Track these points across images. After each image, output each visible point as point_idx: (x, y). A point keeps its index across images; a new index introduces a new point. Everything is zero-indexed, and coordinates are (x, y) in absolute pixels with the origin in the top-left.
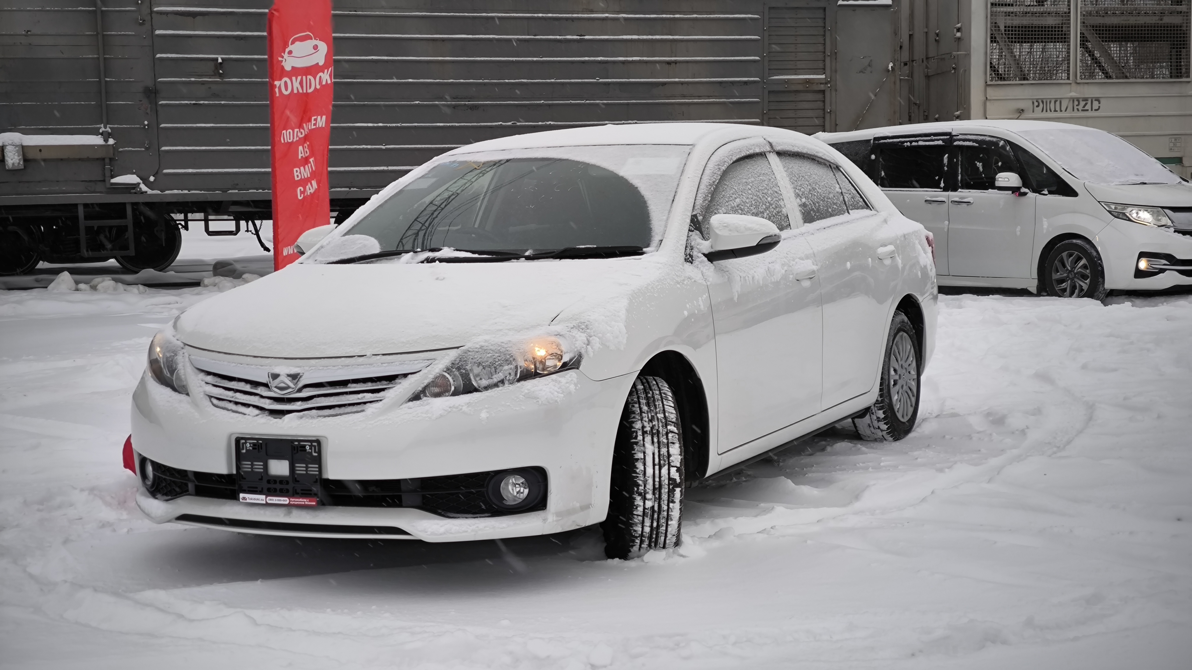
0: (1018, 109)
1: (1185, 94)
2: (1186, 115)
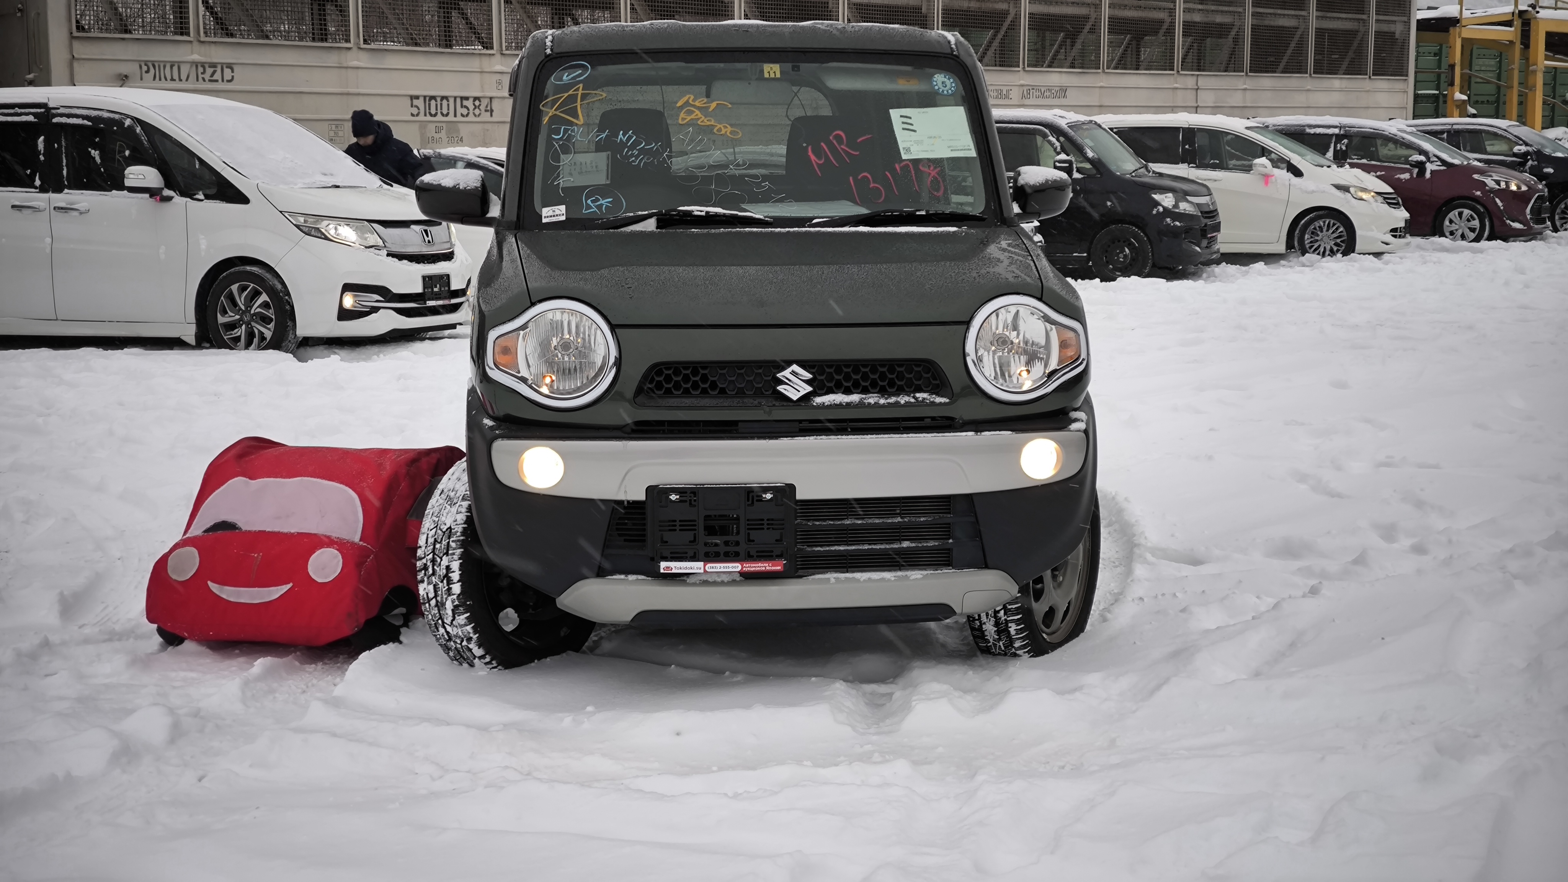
0: (120, 75)
1: (345, 65)
2: (348, 94)
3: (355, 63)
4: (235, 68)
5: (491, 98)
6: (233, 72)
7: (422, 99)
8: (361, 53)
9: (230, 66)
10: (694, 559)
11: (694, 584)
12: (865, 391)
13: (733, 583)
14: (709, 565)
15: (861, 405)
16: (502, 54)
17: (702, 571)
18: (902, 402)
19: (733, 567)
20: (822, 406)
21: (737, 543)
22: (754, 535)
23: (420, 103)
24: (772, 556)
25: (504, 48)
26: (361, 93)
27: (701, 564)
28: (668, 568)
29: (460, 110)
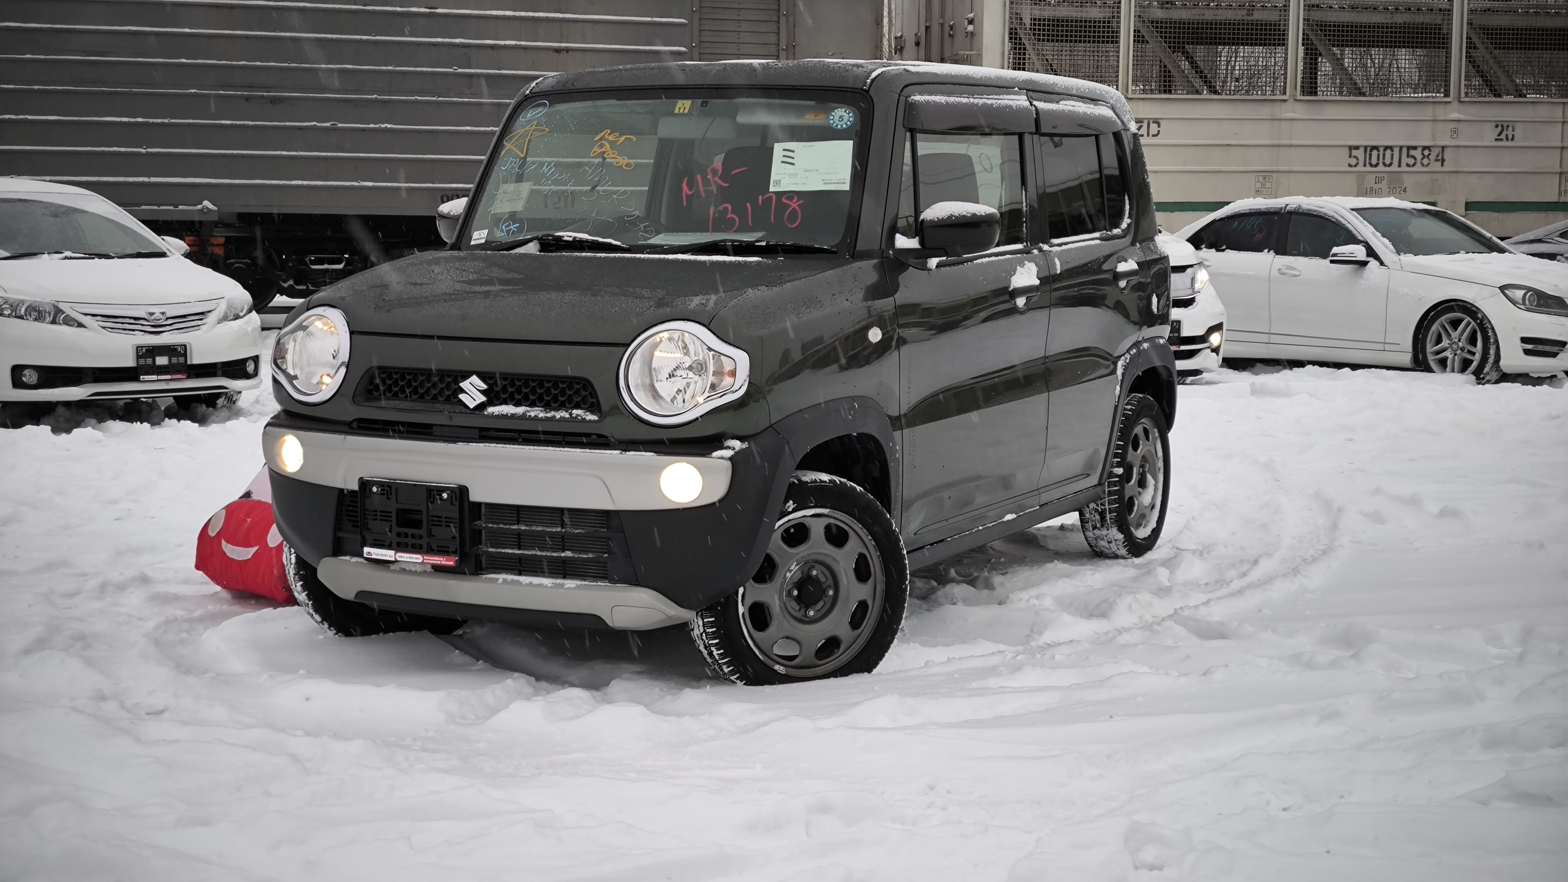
1: (1279, 117)
2: (1279, 146)
3: (1290, 115)
4: (1162, 123)
5: (1443, 148)
6: (1159, 126)
7: (1362, 150)
8: (1297, 104)
9: (1157, 122)
10: (389, 547)
11: (395, 571)
12: (532, 404)
13: (424, 573)
14: (399, 554)
15: (523, 417)
16: (1460, 102)
17: (393, 559)
18: (558, 417)
19: (417, 558)
20: (492, 416)
21: (421, 537)
22: (435, 530)
23: (1360, 153)
24: (449, 552)
25: (1463, 95)
26: (1294, 144)
27: (392, 552)
28: (369, 553)
29: (1405, 160)
